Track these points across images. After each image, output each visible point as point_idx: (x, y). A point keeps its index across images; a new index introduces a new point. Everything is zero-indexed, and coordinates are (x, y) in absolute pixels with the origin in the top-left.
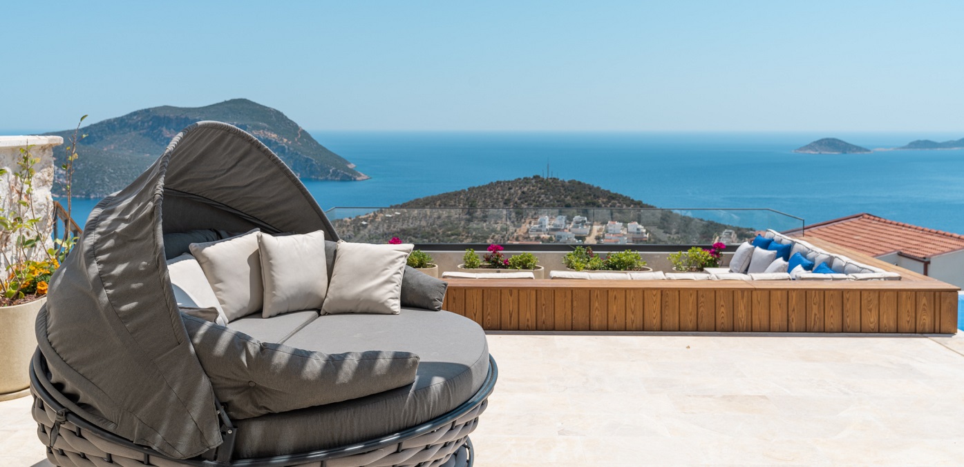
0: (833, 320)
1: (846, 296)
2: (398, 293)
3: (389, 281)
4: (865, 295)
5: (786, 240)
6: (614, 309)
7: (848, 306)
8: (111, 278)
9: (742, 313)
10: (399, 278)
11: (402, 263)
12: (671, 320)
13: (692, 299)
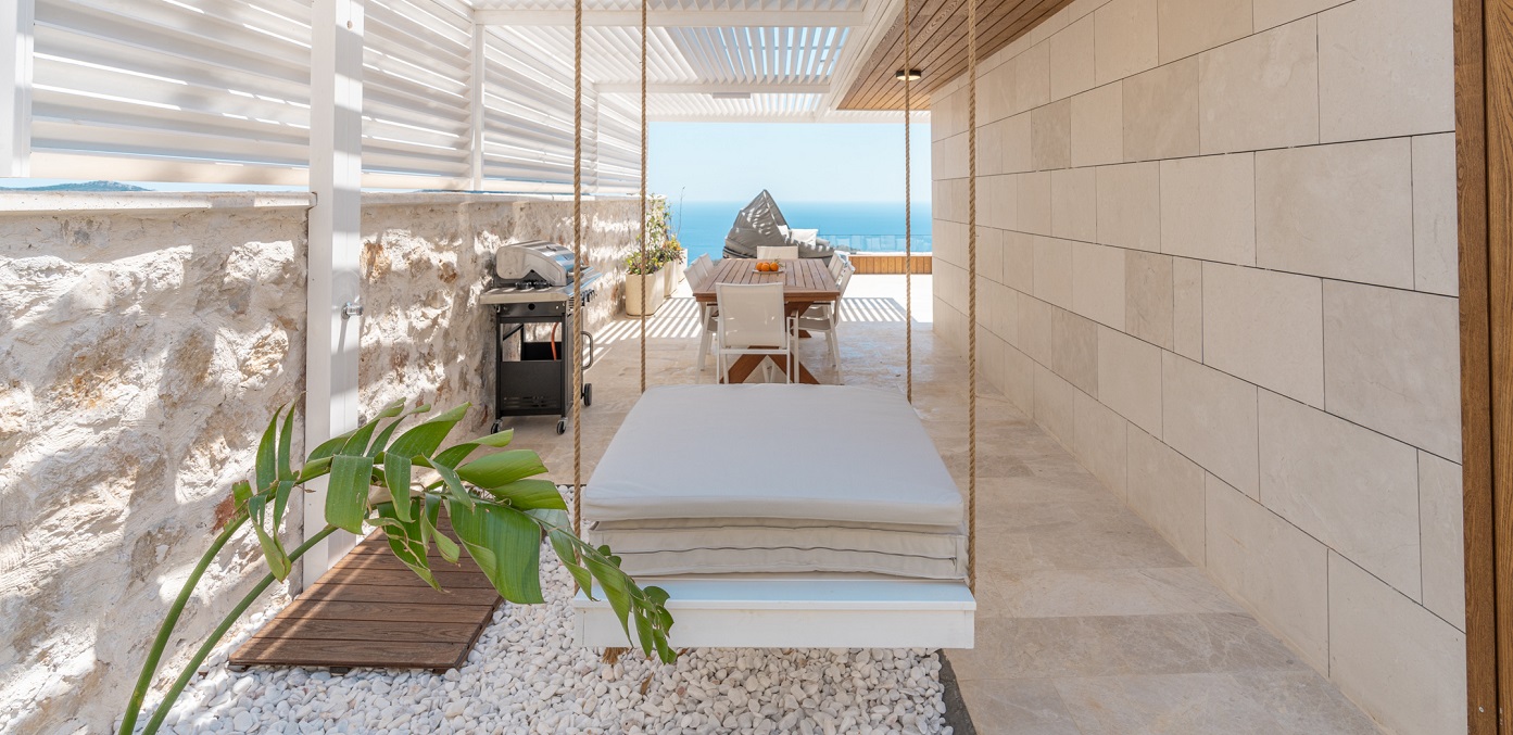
10: (814, 239)
11: (816, 235)
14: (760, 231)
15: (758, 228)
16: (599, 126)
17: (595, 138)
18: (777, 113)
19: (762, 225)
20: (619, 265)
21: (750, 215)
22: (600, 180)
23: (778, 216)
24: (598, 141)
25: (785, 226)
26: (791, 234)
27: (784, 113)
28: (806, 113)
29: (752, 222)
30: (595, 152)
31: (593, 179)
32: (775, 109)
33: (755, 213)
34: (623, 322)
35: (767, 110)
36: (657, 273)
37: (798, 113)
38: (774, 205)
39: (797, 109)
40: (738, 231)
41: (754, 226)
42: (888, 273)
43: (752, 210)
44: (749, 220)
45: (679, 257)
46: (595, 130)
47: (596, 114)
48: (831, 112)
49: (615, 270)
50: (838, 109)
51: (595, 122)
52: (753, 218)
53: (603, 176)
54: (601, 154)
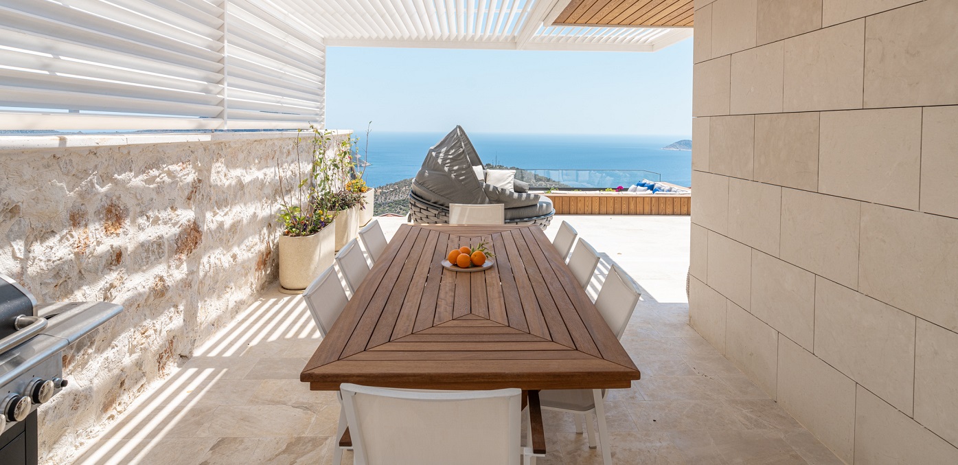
0: (669, 210)
1: (675, 200)
2: (513, 187)
3: (509, 183)
4: (682, 199)
5: (652, 183)
6: (579, 205)
7: (675, 204)
8: (453, 170)
9: (632, 207)
10: (512, 182)
11: (513, 176)
12: (603, 210)
13: (612, 201)
14: (453, 176)
15: (450, 171)
16: (228, 36)
17: (221, 50)
18: (473, 37)
19: (456, 168)
20: (270, 224)
21: (442, 155)
22: (228, 111)
23: (473, 155)
24: (226, 54)
25: (481, 166)
26: (486, 175)
27: (481, 38)
28: (506, 39)
29: (444, 164)
30: (220, 71)
31: (220, 109)
32: (471, 32)
33: (447, 153)
34: (272, 300)
35: (463, 33)
36: (323, 232)
37: (498, 38)
38: (468, 143)
39: (497, 33)
40: (427, 174)
41: (446, 169)
42: (584, 214)
43: (444, 150)
44: (440, 161)
45: (359, 202)
46: (221, 39)
47: (221, 16)
48: (545, 31)
49: (265, 231)
50: (555, 23)
51: (221, 28)
52: (444, 160)
53: (233, 105)
54: (229, 74)
